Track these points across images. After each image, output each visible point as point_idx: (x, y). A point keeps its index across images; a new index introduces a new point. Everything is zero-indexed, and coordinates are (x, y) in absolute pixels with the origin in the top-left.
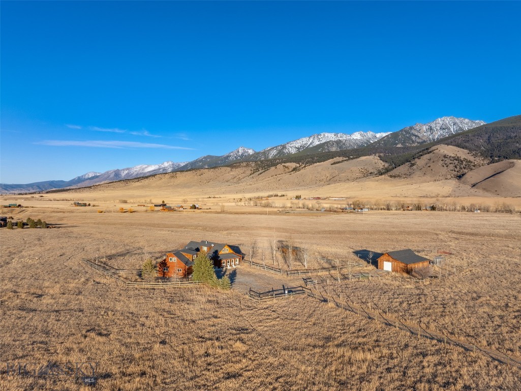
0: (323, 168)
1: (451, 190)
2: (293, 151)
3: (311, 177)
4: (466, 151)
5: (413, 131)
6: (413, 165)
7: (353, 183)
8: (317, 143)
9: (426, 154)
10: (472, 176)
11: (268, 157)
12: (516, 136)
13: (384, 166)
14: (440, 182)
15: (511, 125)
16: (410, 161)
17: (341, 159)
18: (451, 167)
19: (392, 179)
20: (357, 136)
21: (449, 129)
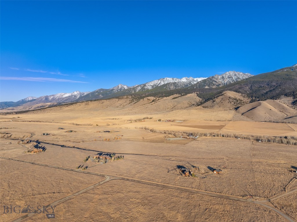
0: (167, 101)
1: (232, 116)
2: (150, 88)
3: (163, 106)
4: (240, 94)
5: (214, 79)
6: (214, 101)
7: (185, 110)
8: (163, 83)
9: (220, 96)
10: (242, 109)
11: (136, 91)
12: (263, 86)
13: (199, 100)
14: (227, 111)
15: (261, 80)
16: (212, 99)
17: (177, 95)
18: (233, 103)
19: (204, 108)
20: (184, 80)
21: (233, 78)
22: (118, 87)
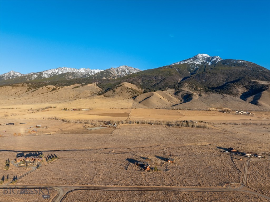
0: (69, 90)
1: (132, 105)
2: (47, 76)
3: (65, 95)
4: (135, 85)
5: (110, 71)
6: (114, 91)
7: (87, 99)
8: (60, 72)
9: (119, 86)
10: (139, 98)
11: (31, 79)
12: (152, 80)
13: (100, 90)
14: (127, 100)
15: (150, 75)
16: (113, 89)
17: (78, 85)
18: (130, 93)
19: (106, 98)
20: (82, 71)
21: (125, 71)
22: (10, 74)
